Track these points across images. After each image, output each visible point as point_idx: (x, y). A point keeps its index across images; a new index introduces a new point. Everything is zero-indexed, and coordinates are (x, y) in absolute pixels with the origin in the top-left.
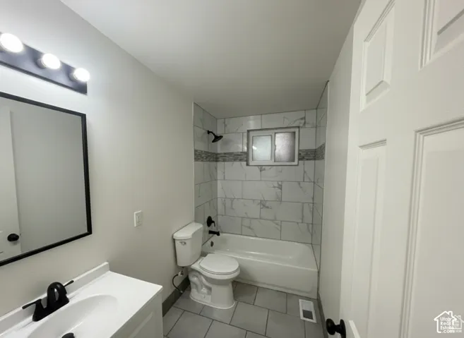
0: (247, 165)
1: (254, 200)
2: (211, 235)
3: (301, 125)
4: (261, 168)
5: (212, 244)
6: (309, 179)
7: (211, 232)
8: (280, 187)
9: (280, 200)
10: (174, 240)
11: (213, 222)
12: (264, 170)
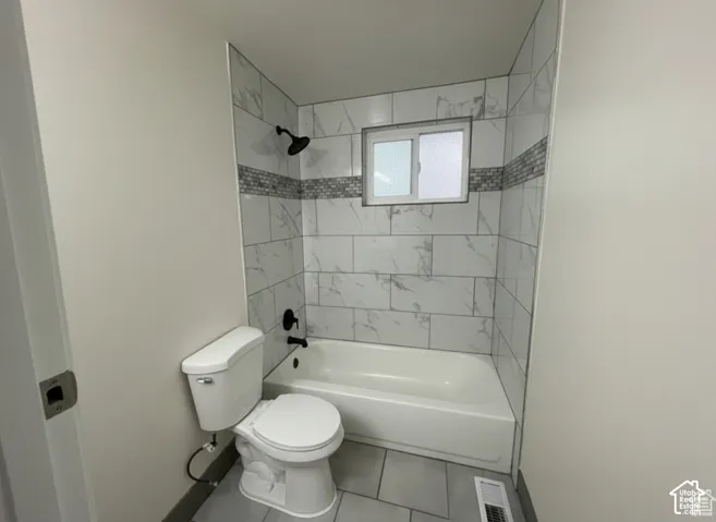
0: (364, 204)
1: (377, 274)
2: (293, 345)
3: (475, 114)
4: (392, 208)
5: (296, 363)
6: (490, 229)
7: (291, 340)
8: (429, 248)
9: (428, 274)
10: (185, 377)
11: (296, 320)
12: (398, 212)
